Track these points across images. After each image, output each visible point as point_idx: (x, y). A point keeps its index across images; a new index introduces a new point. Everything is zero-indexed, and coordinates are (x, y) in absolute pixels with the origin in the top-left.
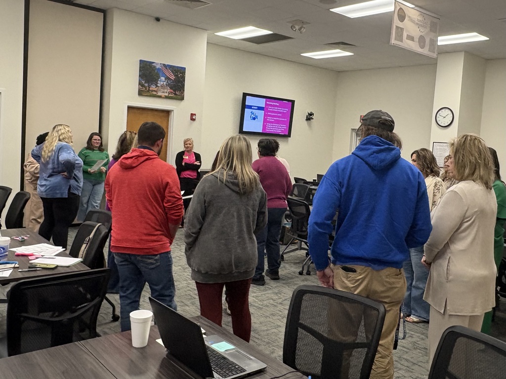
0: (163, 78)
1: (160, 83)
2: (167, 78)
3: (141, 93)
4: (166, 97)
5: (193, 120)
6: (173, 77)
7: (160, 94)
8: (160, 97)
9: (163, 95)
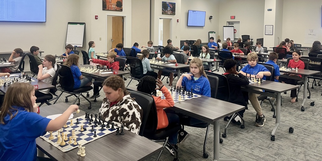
0: (169, 8)
1: (168, 9)
2: (170, 7)
3: (163, 13)
4: (170, 14)
5: (178, 22)
6: (172, 7)
7: (168, 13)
8: (168, 14)
9: (169, 13)
